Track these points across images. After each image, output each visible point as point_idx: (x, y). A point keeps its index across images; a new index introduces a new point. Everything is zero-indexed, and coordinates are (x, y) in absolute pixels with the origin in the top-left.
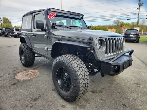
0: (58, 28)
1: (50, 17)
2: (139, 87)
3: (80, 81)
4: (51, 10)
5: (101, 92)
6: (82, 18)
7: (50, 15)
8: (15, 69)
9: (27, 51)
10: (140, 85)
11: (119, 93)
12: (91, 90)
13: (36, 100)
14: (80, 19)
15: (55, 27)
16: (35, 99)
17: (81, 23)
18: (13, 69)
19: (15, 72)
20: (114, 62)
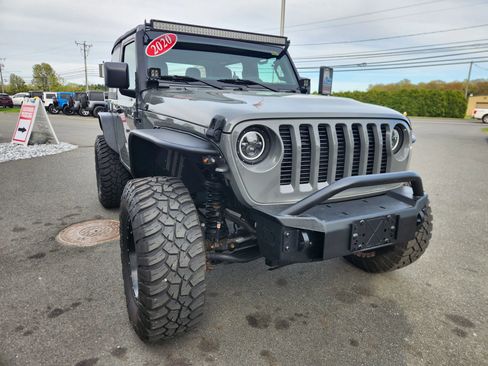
0: (173, 86)
1: (151, 52)
2: (463, 334)
3: (153, 272)
4: (156, 26)
5: (283, 325)
6: (284, 53)
7: (154, 43)
8: (75, 211)
9: (107, 159)
10: (470, 325)
11: (353, 343)
12: (254, 311)
13: (58, 315)
14: (278, 57)
15: (160, 85)
16: (57, 310)
17: (279, 69)
18: (68, 212)
19: (68, 221)
20: (295, 217)
